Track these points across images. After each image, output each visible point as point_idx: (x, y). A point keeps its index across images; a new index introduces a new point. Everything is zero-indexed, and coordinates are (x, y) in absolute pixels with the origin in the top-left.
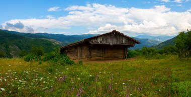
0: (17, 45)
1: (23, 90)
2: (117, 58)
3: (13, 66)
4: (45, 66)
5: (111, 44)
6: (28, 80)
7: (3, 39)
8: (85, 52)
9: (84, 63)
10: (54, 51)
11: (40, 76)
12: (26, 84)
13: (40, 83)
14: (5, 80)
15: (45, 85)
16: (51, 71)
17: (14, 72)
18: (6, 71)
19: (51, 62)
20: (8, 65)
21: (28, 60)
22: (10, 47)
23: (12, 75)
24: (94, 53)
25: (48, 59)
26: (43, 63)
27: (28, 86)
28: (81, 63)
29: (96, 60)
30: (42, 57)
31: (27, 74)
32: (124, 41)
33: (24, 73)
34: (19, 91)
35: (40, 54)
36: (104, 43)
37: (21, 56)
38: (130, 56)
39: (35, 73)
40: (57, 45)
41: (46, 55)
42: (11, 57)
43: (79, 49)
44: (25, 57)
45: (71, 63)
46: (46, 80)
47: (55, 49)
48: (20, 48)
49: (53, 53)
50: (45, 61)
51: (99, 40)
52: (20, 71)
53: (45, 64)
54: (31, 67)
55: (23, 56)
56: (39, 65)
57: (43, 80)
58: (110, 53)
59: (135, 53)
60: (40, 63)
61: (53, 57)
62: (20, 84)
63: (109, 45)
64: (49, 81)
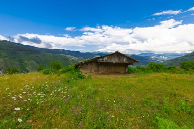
0: (34, 60)
1: (43, 103)
2: (119, 73)
3: (30, 80)
4: (64, 78)
5: (114, 62)
6: (47, 92)
7: (16, 53)
8: (94, 68)
9: (92, 77)
10: (71, 65)
11: (59, 87)
12: (45, 97)
13: (58, 93)
14: (21, 97)
15: (64, 94)
16: (68, 81)
17: (32, 86)
18: (22, 87)
19: (68, 74)
20: (24, 81)
21: (47, 73)
22: (26, 61)
23: (29, 90)
24: (101, 68)
25: (66, 72)
26: (61, 75)
27: (48, 98)
28: (90, 77)
29: (103, 74)
30: (61, 70)
31: (46, 87)
32: (125, 60)
33: (43, 86)
34: (38, 105)
35: (58, 67)
36: (109, 61)
37: (39, 70)
38: (130, 72)
39: (54, 84)
40: (73, 60)
41: (64, 68)
42: (27, 72)
43: (89, 65)
44: (44, 71)
45: (82, 77)
46: (64, 90)
47: (71, 63)
48: (38, 63)
49: (70, 66)
50: (63, 73)
51: (105, 59)
52: (39, 85)
53: (63, 76)
54: (49, 79)
55: (41, 70)
56: (58, 78)
57: (61, 91)
58: (113, 69)
59: (135, 70)
60: (59, 76)
61: (70, 70)
62: (39, 98)
63: (113, 63)
64: (67, 91)
